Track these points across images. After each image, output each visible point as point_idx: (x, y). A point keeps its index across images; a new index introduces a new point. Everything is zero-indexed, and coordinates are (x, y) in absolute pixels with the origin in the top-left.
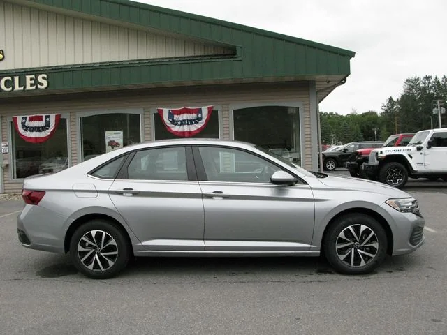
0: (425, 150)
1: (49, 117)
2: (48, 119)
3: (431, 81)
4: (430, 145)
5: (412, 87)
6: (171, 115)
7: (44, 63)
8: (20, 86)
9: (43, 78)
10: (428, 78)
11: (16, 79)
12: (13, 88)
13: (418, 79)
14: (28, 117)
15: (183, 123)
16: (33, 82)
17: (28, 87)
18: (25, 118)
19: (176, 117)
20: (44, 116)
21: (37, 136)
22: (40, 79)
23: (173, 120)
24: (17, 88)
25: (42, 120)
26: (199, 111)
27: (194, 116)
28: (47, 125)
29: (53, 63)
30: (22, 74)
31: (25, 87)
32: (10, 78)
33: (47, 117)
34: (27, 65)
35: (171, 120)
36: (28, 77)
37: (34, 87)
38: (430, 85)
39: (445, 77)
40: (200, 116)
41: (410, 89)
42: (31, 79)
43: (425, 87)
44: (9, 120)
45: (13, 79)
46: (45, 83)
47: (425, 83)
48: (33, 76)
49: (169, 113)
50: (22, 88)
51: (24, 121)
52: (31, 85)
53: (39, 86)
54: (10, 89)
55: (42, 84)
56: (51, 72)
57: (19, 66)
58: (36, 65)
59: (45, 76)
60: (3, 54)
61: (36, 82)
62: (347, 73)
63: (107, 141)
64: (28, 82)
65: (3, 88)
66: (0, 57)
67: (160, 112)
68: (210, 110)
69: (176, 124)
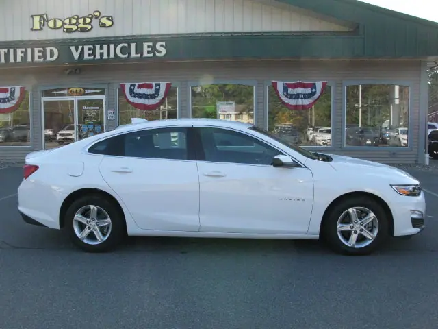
1: (159, 85)
2: (157, 87)
6: (285, 88)
7: (164, 31)
8: (136, 53)
9: (162, 46)
11: (133, 46)
12: (130, 54)
14: (137, 84)
15: (297, 96)
16: (150, 49)
17: (145, 54)
18: (134, 85)
19: (290, 91)
20: (154, 84)
22: (158, 46)
23: (287, 93)
24: (133, 54)
25: (152, 88)
26: (313, 86)
27: (308, 91)
30: (139, 41)
31: (142, 54)
32: (126, 45)
33: (156, 85)
35: (285, 93)
36: (145, 45)
37: (151, 55)
40: (314, 90)
42: (149, 46)
44: (116, 86)
45: (130, 46)
46: (164, 51)
48: (151, 44)
49: (284, 86)
50: (139, 55)
51: (132, 88)
52: (148, 52)
53: (157, 54)
54: (126, 56)
55: (160, 52)
56: (169, 40)
59: (164, 44)
60: (112, 20)
61: (154, 50)
63: (219, 111)
64: (146, 49)
65: (119, 54)
66: (109, 23)
67: (275, 85)
68: (324, 85)
69: (291, 96)
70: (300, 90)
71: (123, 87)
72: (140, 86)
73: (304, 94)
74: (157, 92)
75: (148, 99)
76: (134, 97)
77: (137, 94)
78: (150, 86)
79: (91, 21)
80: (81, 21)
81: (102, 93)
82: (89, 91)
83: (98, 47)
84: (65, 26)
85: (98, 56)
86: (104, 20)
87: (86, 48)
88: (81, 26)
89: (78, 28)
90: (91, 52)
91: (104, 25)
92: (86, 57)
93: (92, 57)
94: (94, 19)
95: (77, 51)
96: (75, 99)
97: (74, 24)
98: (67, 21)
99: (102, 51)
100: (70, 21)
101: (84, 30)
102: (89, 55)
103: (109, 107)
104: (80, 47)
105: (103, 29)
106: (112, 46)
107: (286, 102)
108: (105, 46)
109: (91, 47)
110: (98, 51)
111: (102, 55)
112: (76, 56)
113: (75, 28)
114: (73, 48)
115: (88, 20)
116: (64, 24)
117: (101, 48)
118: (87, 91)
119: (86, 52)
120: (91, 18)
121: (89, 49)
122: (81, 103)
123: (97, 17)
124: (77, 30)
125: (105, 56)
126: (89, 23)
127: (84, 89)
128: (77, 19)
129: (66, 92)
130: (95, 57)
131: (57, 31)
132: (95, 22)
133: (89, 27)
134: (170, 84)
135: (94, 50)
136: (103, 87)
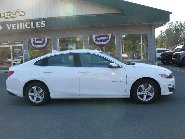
1: (44, 39)
2: (44, 40)
3: (178, 23)
5: (170, 26)
6: (96, 38)
8: (33, 26)
9: (44, 23)
10: (177, 22)
11: (32, 23)
12: (31, 27)
13: (173, 23)
15: (101, 41)
17: (37, 27)
18: (34, 40)
19: (98, 39)
20: (42, 38)
21: (39, 47)
22: (42, 23)
23: (97, 40)
26: (108, 36)
27: (105, 38)
30: (35, 21)
31: (36, 26)
32: (29, 23)
35: (96, 40)
36: (37, 23)
37: (40, 27)
38: (178, 25)
39: (184, 22)
40: (108, 38)
41: (169, 27)
42: (38, 23)
43: (176, 26)
44: (27, 40)
45: (31, 24)
46: (44, 25)
47: (176, 24)
48: (39, 22)
50: (34, 27)
51: (34, 41)
52: (38, 26)
53: (42, 26)
54: (30, 27)
55: (43, 25)
56: (46, 20)
59: (44, 22)
60: (24, 13)
61: (40, 25)
63: (69, 49)
64: (37, 24)
65: (26, 27)
66: (23, 14)
67: (91, 36)
68: (112, 36)
69: (98, 41)
70: (102, 38)
71: (30, 40)
72: (37, 40)
73: (104, 40)
74: (44, 42)
75: (40, 45)
76: (35, 44)
77: (36, 43)
78: (41, 40)
79: (16, 13)
80: (12, 14)
81: (22, 43)
82: (17, 43)
83: (18, 24)
84: (5, 16)
85: (18, 28)
86: (21, 13)
87: (13, 25)
88: (12, 16)
89: (10, 17)
90: (15, 26)
91: (21, 15)
92: (13, 29)
93: (16, 29)
94: (17, 13)
95: (9, 26)
96: (11, 46)
97: (9, 15)
98: (6, 14)
99: (19, 26)
100: (7, 14)
101: (13, 17)
102: (15, 28)
103: (25, 49)
104: (11, 25)
105: (21, 17)
106: (24, 24)
107: (96, 43)
108: (21, 24)
109: (15, 24)
110: (18, 26)
111: (19, 27)
112: (9, 28)
113: (9, 17)
114: (8, 25)
115: (14, 13)
116: (4, 15)
117: (19, 25)
118: (16, 43)
119: (13, 26)
120: (16, 12)
121: (14, 25)
122: (13, 48)
123: (18, 12)
124: (10, 18)
125: (21, 28)
126: (15, 15)
127: (15, 42)
128: (10, 13)
129: (7, 43)
130: (17, 28)
131: (2, 18)
132: (17, 14)
133: (15, 16)
134: (49, 38)
135: (16, 26)
136: (22, 41)
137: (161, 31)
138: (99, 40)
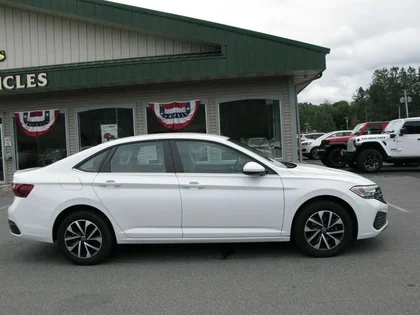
0: (398, 138)
1: (48, 112)
2: (47, 115)
3: (398, 72)
4: (402, 133)
5: (381, 77)
6: (162, 109)
7: (43, 63)
8: (21, 85)
9: (43, 76)
10: (395, 69)
11: (18, 78)
12: (15, 86)
13: (386, 71)
14: (29, 113)
16: (33, 80)
17: (29, 85)
18: (26, 114)
20: (44, 111)
21: (38, 131)
22: (40, 77)
23: (164, 113)
24: (19, 86)
25: (42, 115)
26: (188, 105)
27: (183, 110)
28: (47, 120)
29: (51, 62)
30: (23, 73)
31: (26, 85)
32: (12, 77)
33: (46, 112)
34: (27, 65)
35: (162, 114)
36: (29, 76)
37: (35, 85)
38: (397, 76)
39: (410, 68)
40: (188, 109)
41: (378, 80)
42: (32, 78)
43: (392, 78)
44: (11, 115)
45: (15, 78)
46: (45, 81)
47: (392, 74)
48: (34, 75)
49: (160, 107)
50: (23, 86)
51: (25, 117)
52: (32, 83)
53: (39, 84)
54: (13, 87)
55: (42, 82)
56: (50, 71)
57: (19, 65)
58: (35, 64)
59: (45, 74)
60: (4, 55)
61: (36, 81)
62: (324, 68)
63: (103, 134)
64: (29, 80)
65: (6, 86)
66: (1, 57)
67: (152, 107)
68: (198, 104)
69: (167, 117)
70: (175, 110)
71: (17, 115)
72: (33, 115)
73: (180, 114)
75: (39, 126)
76: (29, 125)
77: (30, 122)
78: (40, 114)
103: (6, 135)
134: (58, 111)
137: (361, 90)
138: (168, 115)
